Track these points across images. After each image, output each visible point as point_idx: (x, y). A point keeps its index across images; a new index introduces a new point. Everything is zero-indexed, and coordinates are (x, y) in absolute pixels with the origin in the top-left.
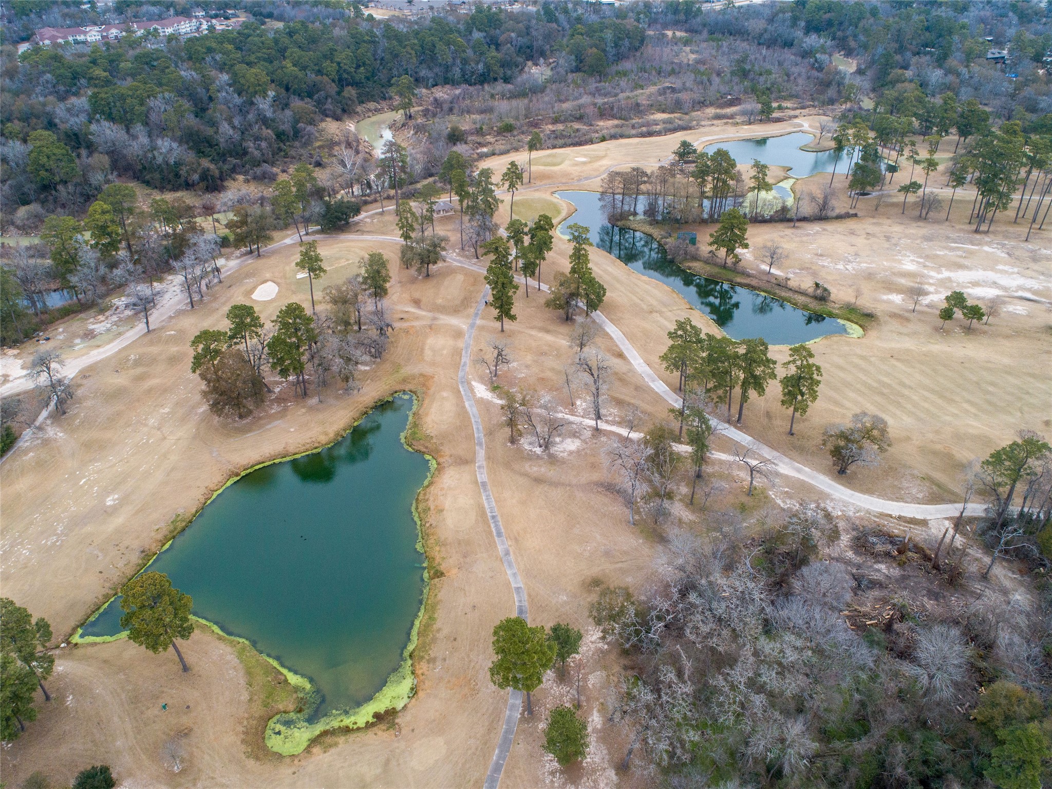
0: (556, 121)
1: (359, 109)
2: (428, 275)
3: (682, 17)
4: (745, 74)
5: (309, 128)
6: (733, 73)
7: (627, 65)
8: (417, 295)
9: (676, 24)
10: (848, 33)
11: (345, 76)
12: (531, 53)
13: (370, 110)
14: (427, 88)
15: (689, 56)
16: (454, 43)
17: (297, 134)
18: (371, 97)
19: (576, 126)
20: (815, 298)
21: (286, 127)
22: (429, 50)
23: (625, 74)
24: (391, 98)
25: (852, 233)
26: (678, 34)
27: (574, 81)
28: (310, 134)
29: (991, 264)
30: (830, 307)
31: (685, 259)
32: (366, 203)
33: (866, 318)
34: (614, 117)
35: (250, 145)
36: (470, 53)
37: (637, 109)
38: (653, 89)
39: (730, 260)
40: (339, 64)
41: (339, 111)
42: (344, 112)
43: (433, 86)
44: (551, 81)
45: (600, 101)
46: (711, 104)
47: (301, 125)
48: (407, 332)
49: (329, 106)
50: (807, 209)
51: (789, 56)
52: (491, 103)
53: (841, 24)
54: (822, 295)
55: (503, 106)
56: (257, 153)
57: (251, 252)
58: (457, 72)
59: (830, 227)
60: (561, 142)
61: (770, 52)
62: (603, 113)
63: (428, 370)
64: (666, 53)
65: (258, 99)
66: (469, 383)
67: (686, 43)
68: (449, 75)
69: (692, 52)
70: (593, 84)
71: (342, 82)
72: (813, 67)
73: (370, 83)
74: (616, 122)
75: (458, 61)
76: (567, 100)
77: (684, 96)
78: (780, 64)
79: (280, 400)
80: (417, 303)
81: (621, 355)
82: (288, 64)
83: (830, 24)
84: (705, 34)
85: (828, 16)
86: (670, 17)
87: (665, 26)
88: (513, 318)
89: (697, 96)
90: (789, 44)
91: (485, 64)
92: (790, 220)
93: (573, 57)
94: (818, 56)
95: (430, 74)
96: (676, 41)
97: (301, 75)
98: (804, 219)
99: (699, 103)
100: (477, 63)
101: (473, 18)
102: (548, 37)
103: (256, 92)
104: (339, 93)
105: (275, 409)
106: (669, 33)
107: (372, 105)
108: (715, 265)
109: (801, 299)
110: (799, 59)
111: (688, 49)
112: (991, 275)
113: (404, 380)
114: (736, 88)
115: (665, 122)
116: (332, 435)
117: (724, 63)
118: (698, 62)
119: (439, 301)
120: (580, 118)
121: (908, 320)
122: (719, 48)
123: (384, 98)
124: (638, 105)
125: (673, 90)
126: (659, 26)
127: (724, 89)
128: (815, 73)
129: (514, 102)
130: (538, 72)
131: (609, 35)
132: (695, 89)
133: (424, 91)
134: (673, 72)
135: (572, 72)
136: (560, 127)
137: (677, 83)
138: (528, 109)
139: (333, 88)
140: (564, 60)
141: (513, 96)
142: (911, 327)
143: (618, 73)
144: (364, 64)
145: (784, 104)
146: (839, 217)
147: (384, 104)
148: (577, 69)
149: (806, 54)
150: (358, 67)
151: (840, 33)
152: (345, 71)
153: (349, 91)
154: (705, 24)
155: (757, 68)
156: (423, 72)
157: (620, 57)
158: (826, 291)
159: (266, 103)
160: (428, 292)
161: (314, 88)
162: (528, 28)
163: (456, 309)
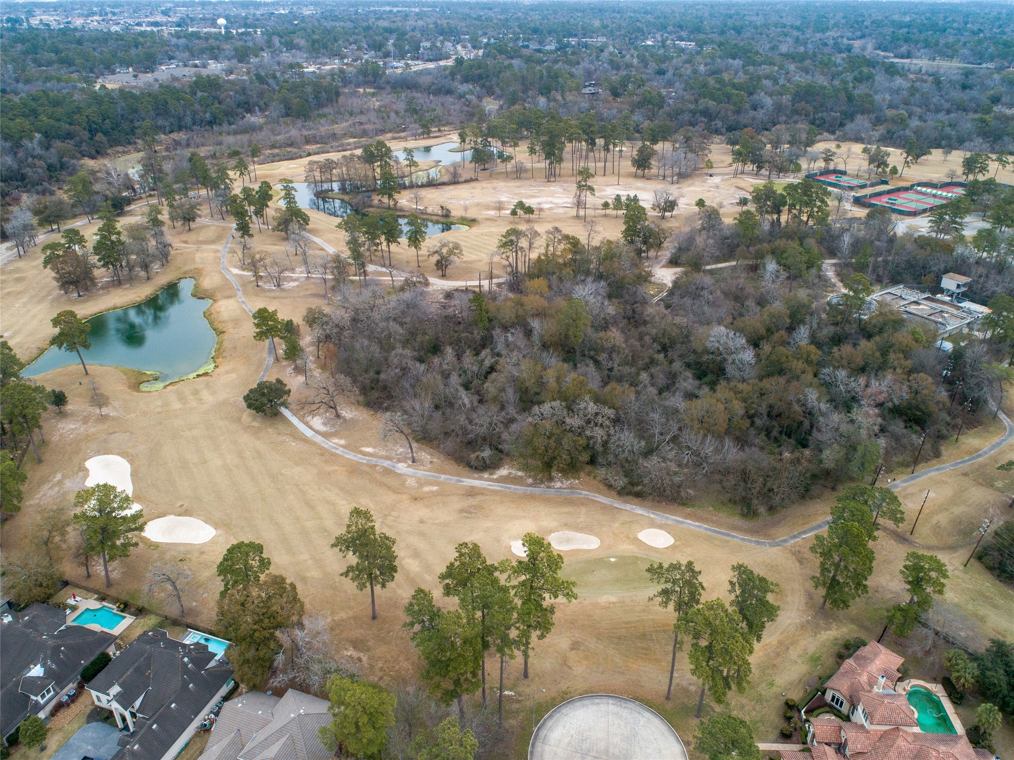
0: (273, 147)
1: (109, 151)
2: (190, 230)
3: (371, 78)
4: (415, 112)
5: (72, 161)
6: (406, 111)
7: (326, 110)
8: (185, 239)
9: (366, 84)
10: (493, 82)
11: (94, 126)
12: (248, 107)
13: (119, 152)
14: (165, 134)
15: (375, 103)
16: (183, 99)
17: (63, 166)
18: (118, 143)
19: (289, 149)
20: (443, 216)
21: (54, 160)
22: (162, 105)
23: (325, 116)
24: (135, 143)
25: (474, 188)
26: (368, 90)
27: (285, 123)
28: (74, 165)
29: (552, 195)
30: (451, 220)
31: (365, 207)
32: (134, 200)
33: (471, 222)
34: (317, 143)
35: (28, 171)
36: (197, 106)
37: (334, 136)
38: (345, 124)
39: (392, 203)
40: (87, 117)
41: (93, 152)
42: (98, 153)
43: (170, 132)
44: (266, 123)
45: (305, 133)
46: (390, 131)
47: (65, 159)
48: (181, 254)
49: (84, 147)
50: (446, 179)
51: (450, 99)
52: (220, 138)
53: (488, 76)
54: (447, 214)
55: (231, 139)
56: (35, 176)
57: (53, 230)
58: (188, 120)
59: (459, 186)
60: (277, 158)
61: (436, 98)
62: (308, 141)
63: (200, 266)
64: (355, 102)
65: (26, 142)
66: (227, 269)
67: (373, 95)
68: (183, 123)
69: (377, 101)
70: (299, 123)
71: (92, 132)
72: (464, 104)
73: (116, 132)
74: (319, 146)
75: (189, 113)
76: (279, 134)
77: (368, 127)
78: (443, 105)
79: (103, 288)
80: (186, 242)
81: (322, 249)
82: (44, 118)
83: (480, 77)
84: (388, 88)
85: (478, 71)
86: (361, 78)
87: (358, 85)
88: (251, 236)
89: (379, 127)
90: (449, 92)
91: (212, 113)
92: (434, 185)
93: (282, 106)
94: (467, 96)
95: (167, 124)
96: (366, 95)
97: (57, 124)
98: (444, 184)
99: (381, 131)
100: (206, 112)
101: (196, 83)
102: (261, 95)
103: (21, 138)
104: (91, 139)
105: (101, 292)
106: (361, 90)
107: (120, 149)
108: (384, 208)
109: (434, 218)
110: (456, 101)
111: (374, 99)
112: (550, 199)
113: (185, 273)
114: (407, 120)
115: (354, 143)
116: (143, 297)
117: (401, 106)
118: (381, 107)
119: (201, 239)
120: (291, 145)
121: (496, 220)
122: (398, 97)
123: (130, 143)
124: (335, 134)
125: (361, 123)
126: (352, 86)
127: (398, 121)
128: (466, 108)
129: (239, 137)
130: (255, 119)
131: (309, 89)
132: (377, 121)
133: (163, 136)
134: (362, 113)
135: (283, 117)
136: (276, 151)
137: (363, 118)
138: (250, 141)
139: (86, 135)
140: (275, 110)
141: (236, 133)
142: (497, 223)
143: (319, 116)
144: (109, 117)
145: (443, 129)
146: (466, 181)
147: (130, 147)
148: (287, 115)
149: (461, 96)
150: (104, 120)
151: (488, 83)
152: (94, 122)
153: (100, 137)
154: (388, 83)
155: (425, 108)
156: (160, 122)
157: (320, 105)
158: (448, 211)
159: (34, 143)
160: (192, 237)
161: (69, 136)
162: (244, 89)
163: (213, 242)
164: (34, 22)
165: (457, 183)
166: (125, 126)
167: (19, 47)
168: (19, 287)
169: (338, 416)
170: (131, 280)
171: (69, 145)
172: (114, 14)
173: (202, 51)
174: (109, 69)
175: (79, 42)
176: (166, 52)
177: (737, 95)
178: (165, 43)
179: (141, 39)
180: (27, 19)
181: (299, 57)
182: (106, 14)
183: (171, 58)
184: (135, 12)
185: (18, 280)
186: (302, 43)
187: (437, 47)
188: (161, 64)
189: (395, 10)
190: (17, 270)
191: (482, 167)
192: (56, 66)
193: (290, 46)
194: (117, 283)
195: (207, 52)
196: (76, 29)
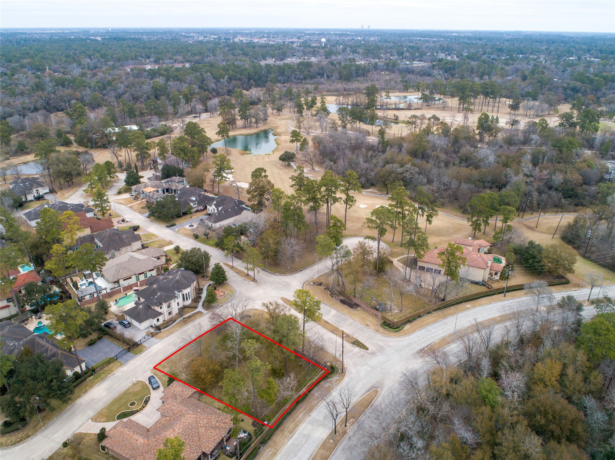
0: (328, 91)
2: (279, 114)
3: (391, 68)
6: (400, 81)
7: (359, 78)
9: (387, 70)
15: (387, 78)
20: (394, 119)
21: (231, 88)
23: (358, 81)
25: (417, 112)
26: (386, 73)
27: (337, 82)
30: (397, 121)
33: (407, 123)
39: (373, 113)
40: (249, 73)
44: (328, 82)
49: (245, 85)
50: (405, 108)
55: (309, 86)
61: (421, 77)
67: (388, 75)
69: (389, 77)
70: (344, 83)
71: (249, 79)
73: (259, 81)
78: (423, 80)
79: (239, 128)
80: (276, 119)
82: (231, 72)
84: (397, 72)
86: (385, 68)
87: (382, 71)
89: (383, 87)
92: (398, 109)
95: (282, 79)
97: (236, 75)
98: (403, 109)
101: (301, 64)
104: (248, 82)
106: (383, 73)
109: (390, 120)
116: (254, 132)
118: (389, 79)
122: (400, 76)
126: (379, 70)
130: (323, 80)
133: (279, 84)
135: (337, 80)
139: (246, 80)
140: (334, 78)
143: (355, 80)
144: (258, 74)
146: (415, 109)
148: (340, 79)
149: (434, 76)
150: (256, 76)
151: (453, 72)
152: (251, 75)
153: (252, 82)
154: (399, 70)
155: (412, 81)
156: (280, 78)
157: (358, 76)
158: (397, 117)
159: (224, 80)
160: (279, 117)
161: (240, 80)
162: (322, 68)
163: (287, 119)
164: (236, 40)
165: (411, 109)
166: (264, 79)
167: (227, 48)
168: (208, 125)
169: (313, 169)
170: (250, 127)
171: (239, 83)
172: (274, 38)
173: (309, 53)
174: (264, 58)
175: (254, 47)
176: (292, 53)
177: (597, 80)
178: (293, 49)
179: (282, 47)
180: (233, 39)
181: (357, 57)
182: (270, 38)
183: (294, 56)
184: (284, 37)
185: (208, 123)
186: (361, 51)
187: (434, 55)
188: (288, 58)
189: (423, 39)
190: (208, 120)
191: (427, 104)
192: (241, 56)
193: (354, 52)
194: (245, 127)
195: (312, 53)
196: (254, 43)
